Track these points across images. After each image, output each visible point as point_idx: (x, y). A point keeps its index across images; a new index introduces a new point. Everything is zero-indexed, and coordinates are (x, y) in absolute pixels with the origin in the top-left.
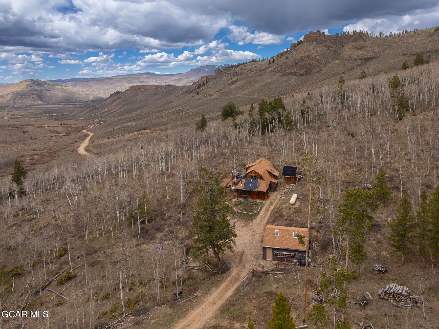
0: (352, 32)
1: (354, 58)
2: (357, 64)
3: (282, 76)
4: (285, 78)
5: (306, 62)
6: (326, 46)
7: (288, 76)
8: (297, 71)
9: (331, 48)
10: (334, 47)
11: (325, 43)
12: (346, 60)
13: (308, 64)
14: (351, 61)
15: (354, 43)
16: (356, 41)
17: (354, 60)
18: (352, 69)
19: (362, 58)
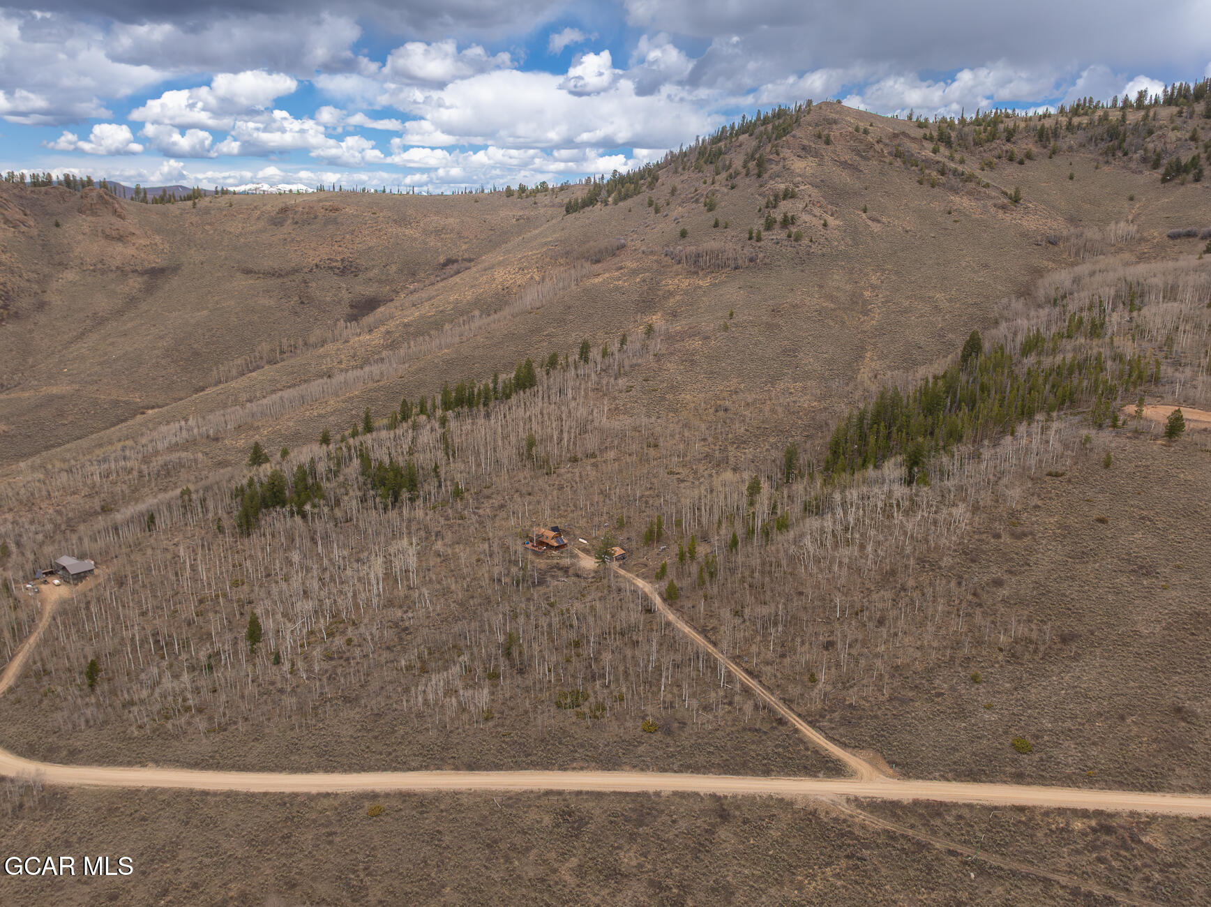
1: (117, 268)
9: (23, 228)
12: (94, 271)
14: (112, 276)
15: (89, 219)
16: (94, 214)
17: (119, 273)
18: (132, 301)
19: (139, 268)
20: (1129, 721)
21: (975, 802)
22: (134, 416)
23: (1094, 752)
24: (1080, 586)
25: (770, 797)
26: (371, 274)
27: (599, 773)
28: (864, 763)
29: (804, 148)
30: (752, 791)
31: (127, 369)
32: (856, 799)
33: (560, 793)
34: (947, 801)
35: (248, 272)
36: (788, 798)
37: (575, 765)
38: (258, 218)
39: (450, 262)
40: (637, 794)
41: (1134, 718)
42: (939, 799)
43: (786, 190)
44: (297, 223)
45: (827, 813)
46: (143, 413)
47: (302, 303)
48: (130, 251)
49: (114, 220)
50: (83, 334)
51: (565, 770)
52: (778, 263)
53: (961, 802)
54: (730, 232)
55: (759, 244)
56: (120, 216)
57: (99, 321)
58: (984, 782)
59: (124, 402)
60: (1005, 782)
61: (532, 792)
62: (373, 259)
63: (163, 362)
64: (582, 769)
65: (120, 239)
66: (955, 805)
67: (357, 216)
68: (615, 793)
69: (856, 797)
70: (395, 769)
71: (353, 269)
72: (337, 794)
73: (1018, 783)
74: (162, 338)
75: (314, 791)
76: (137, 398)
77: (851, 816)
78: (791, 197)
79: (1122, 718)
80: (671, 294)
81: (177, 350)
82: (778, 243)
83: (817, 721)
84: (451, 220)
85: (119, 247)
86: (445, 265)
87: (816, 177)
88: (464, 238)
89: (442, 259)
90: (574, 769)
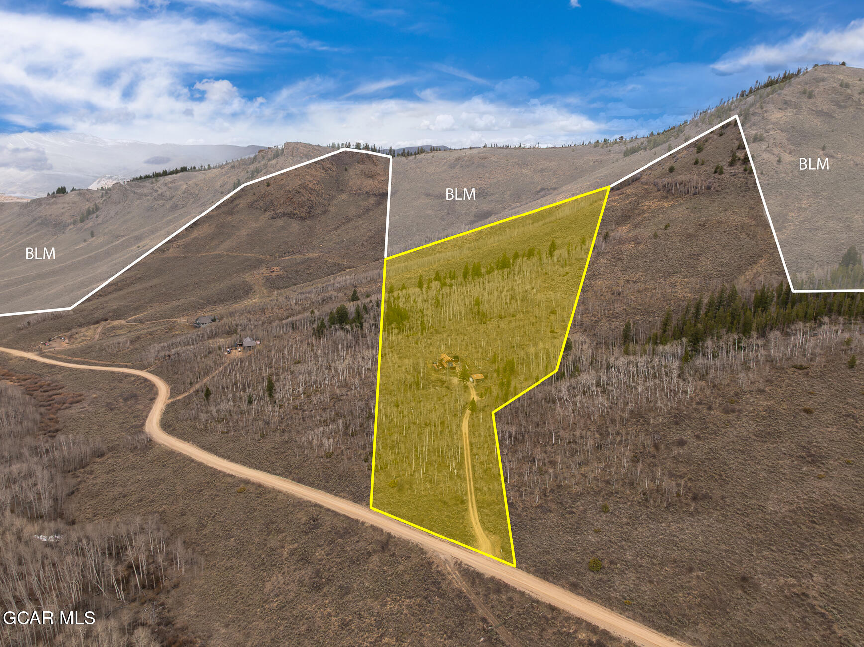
0: (355, 145)
1: (366, 192)
2: (372, 202)
3: (273, 218)
4: (280, 223)
5: (303, 196)
6: (323, 168)
7: (282, 219)
8: (295, 212)
9: (330, 172)
10: (334, 169)
11: (323, 164)
12: (355, 194)
13: (308, 199)
14: (363, 196)
15: (362, 166)
16: (364, 163)
17: (367, 195)
18: (367, 210)
19: (376, 193)
20: (694, 574)
21: (527, 592)
22: (341, 271)
23: (646, 587)
24: (745, 460)
25: (417, 545)
26: (493, 197)
27: (350, 503)
28: (489, 543)
29: (786, 102)
30: (409, 538)
31: (346, 247)
32: (461, 564)
33: (320, 507)
34: (511, 585)
35: (427, 195)
36: (425, 549)
37: (342, 494)
38: (444, 164)
39: (543, 189)
40: (353, 520)
41: (700, 573)
42: (507, 582)
43: (756, 135)
44: (462, 167)
45: (438, 566)
46: (345, 270)
47: (449, 213)
48: (376, 183)
49: (371, 166)
50: (338, 227)
51: (337, 495)
52: (727, 190)
53: (519, 588)
54: (704, 168)
55: (720, 176)
56: (375, 165)
57: (349, 220)
58: (551, 582)
59: (339, 264)
60: (563, 587)
61: (310, 502)
62: (498, 188)
63: (365, 244)
64: (344, 497)
65: (372, 177)
66: (514, 590)
67: (496, 162)
68: (345, 516)
69: (461, 563)
70: (269, 472)
71: (484, 194)
72: (235, 477)
73: (571, 591)
74: (371, 230)
75: (228, 472)
76: (345, 262)
77: (449, 573)
78: (759, 141)
79: (691, 570)
80: (643, 211)
81: (375, 238)
82: (734, 175)
83: (484, 508)
84: (553, 164)
85: (371, 181)
86: (539, 191)
87: (789, 124)
88: (557, 174)
89: (539, 188)
90: (341, 496)
